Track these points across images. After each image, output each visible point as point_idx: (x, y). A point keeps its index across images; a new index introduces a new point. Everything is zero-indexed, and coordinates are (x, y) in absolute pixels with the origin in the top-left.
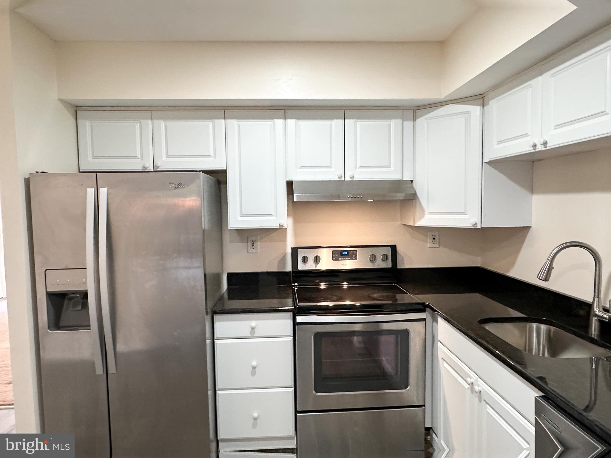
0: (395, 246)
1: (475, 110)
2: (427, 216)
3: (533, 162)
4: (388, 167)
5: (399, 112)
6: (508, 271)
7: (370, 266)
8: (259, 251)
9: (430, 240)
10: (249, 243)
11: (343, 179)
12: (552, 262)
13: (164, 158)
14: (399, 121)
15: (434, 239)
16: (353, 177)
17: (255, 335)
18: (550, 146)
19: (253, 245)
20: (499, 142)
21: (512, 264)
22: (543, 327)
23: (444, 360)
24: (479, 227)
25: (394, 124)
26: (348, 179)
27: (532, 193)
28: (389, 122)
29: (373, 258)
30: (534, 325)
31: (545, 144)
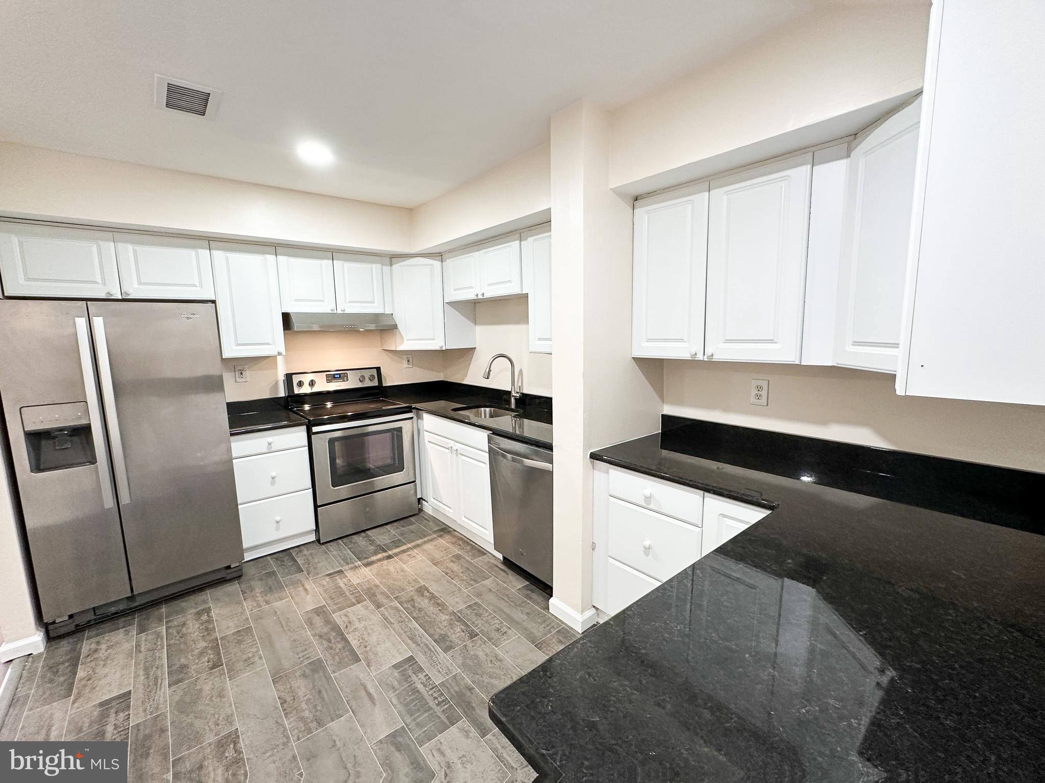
0: (380, 368)
1: (437, 264)
2: (405, 342)
3: (475, 303)
4: (372, 302)
5: (379, 258)
6: (463, 380)
7: (360, 385)
8: (248, 380)
9: (405, 362)
10: (237, 373)
11: (335, 312)
12: (490, 367)
13: (136, 285)
14: (379, 266)
15: (408, 361)
16: (344, 311)
17: (273, 449)
18: (486, 296)
19: (241, 374)
20: (455, 290)
21: (466, 375)
22: (488, 409)
23: (430, 442)
24: (444, 349)
25: (376, 267)
26: (339, 311)
27: (476, 324)
28: (371, 266)
29: (362, 379)
30: (483, 409)
31: (483, 294)
